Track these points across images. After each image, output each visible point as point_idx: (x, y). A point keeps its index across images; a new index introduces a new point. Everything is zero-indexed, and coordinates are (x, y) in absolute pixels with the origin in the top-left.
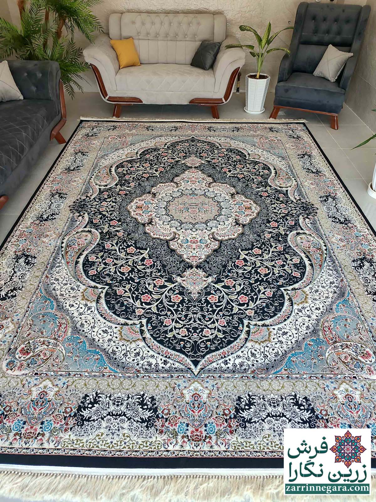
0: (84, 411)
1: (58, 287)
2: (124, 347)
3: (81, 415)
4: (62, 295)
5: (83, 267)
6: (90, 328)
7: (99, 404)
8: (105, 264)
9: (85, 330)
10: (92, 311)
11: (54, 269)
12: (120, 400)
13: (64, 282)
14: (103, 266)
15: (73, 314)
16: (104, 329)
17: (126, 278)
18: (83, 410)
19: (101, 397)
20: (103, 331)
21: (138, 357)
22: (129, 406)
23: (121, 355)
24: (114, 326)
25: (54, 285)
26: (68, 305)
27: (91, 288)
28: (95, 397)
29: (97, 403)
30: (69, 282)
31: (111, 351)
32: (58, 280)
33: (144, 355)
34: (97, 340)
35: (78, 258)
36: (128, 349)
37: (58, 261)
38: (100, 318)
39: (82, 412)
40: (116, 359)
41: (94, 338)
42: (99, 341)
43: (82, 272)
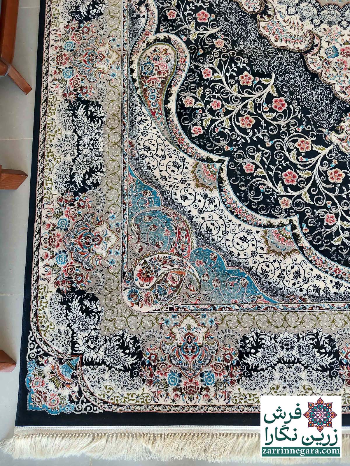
0: (247, 359)
1: (153, 163)
2: (276, 265)
3: (245, 363)
4: (164, 178)
5: (179, 119)
6: (220, 234)
7: (264, 349)
8: (212, 112)
9: (215, 237)
10: (216, 206)
11: (136, 128)
12: (289, 343)
13: (160, 153)
14: (210, 117)
15: (190, 211)
16: (242, 235)
17: (251, 138)
18: (246, 357)
19: (264, 339)
20: (240, 238)
21: (300, 280)
22: (301, 350)
23: (276, 277)
24: (254, 229)
25: (147, 160)
26: (178, 196)
27: (204, 163)
28: (257, 340)
29: (260, 347)
30: (167, 153)
31: (260, 271)
32: (149, 149)
33: (307, 276)
34: (236, 254)
35: (167, 102)
36: (283, 267)
37: (138, 111)
38: (231, 217)
39: (246, 359)
40: (270, 283)
41: (231, 250)
42: (239, 255)
43: (181, 131)
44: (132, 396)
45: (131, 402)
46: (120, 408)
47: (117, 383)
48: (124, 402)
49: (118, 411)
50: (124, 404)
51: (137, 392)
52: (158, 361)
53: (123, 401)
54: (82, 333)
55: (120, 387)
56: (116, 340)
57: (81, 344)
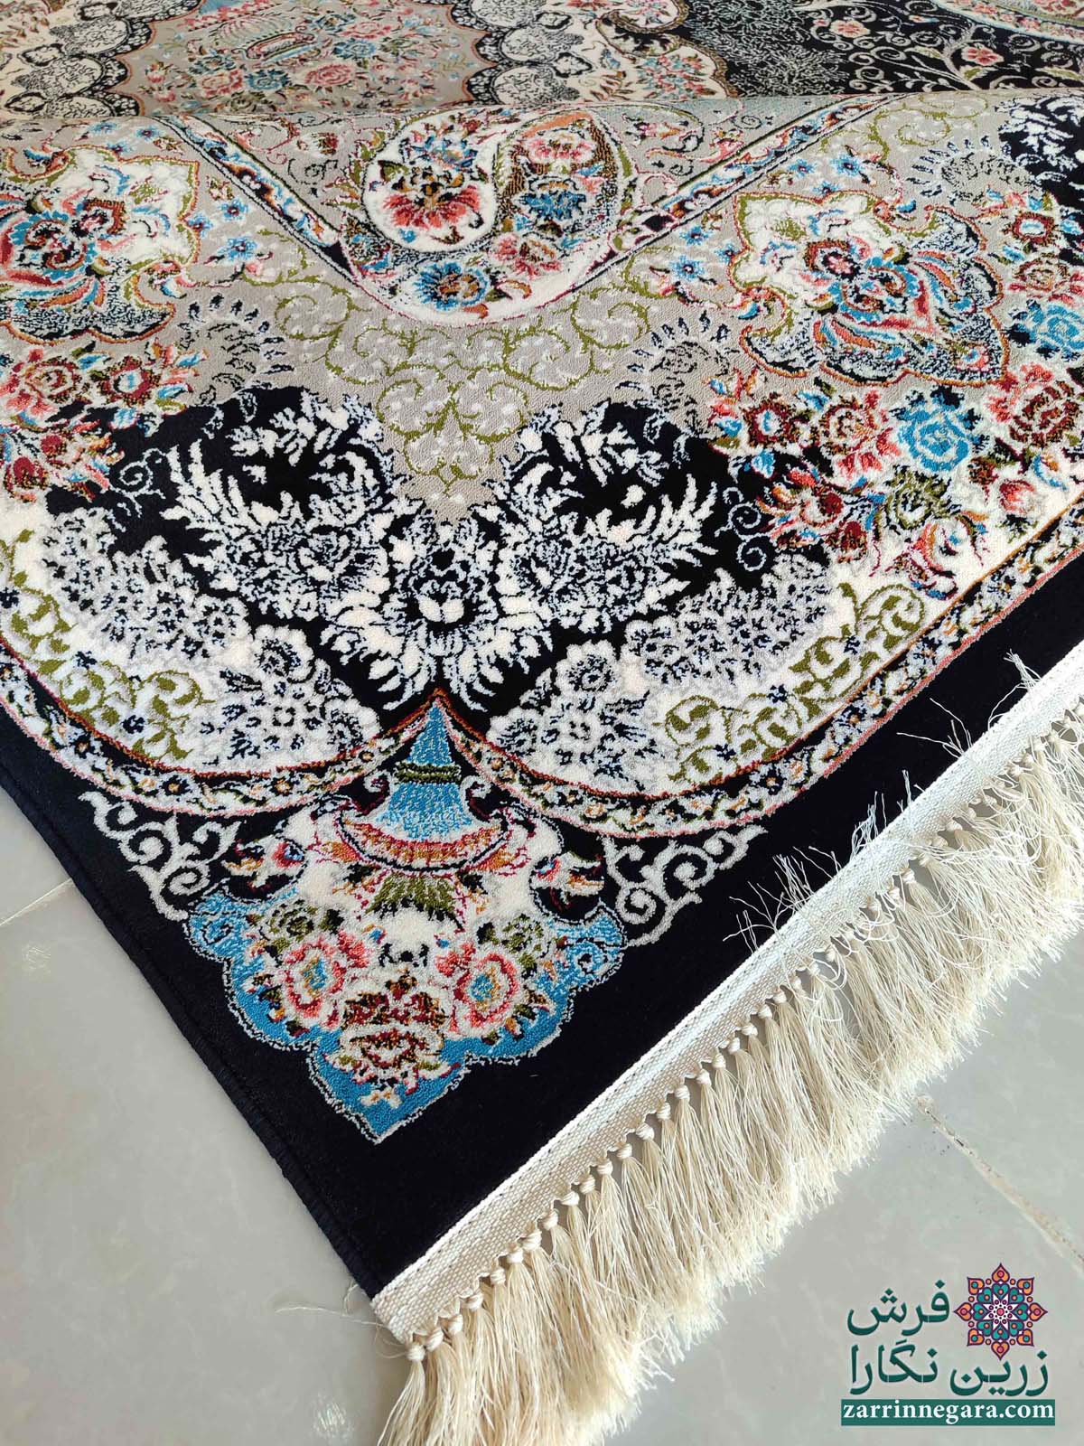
44: (824, 659)
45: (840, 686)
46: (821, 750)
47: (708, 665)
48: (813, 709)
49: (821, 769)
50: (817, 722)
51: (830, 626)
52: (804, 417)
53: (803, 711)
54: (350, 598)
55: (737, 668)
56: (541, 491)
57: (393, 645)
